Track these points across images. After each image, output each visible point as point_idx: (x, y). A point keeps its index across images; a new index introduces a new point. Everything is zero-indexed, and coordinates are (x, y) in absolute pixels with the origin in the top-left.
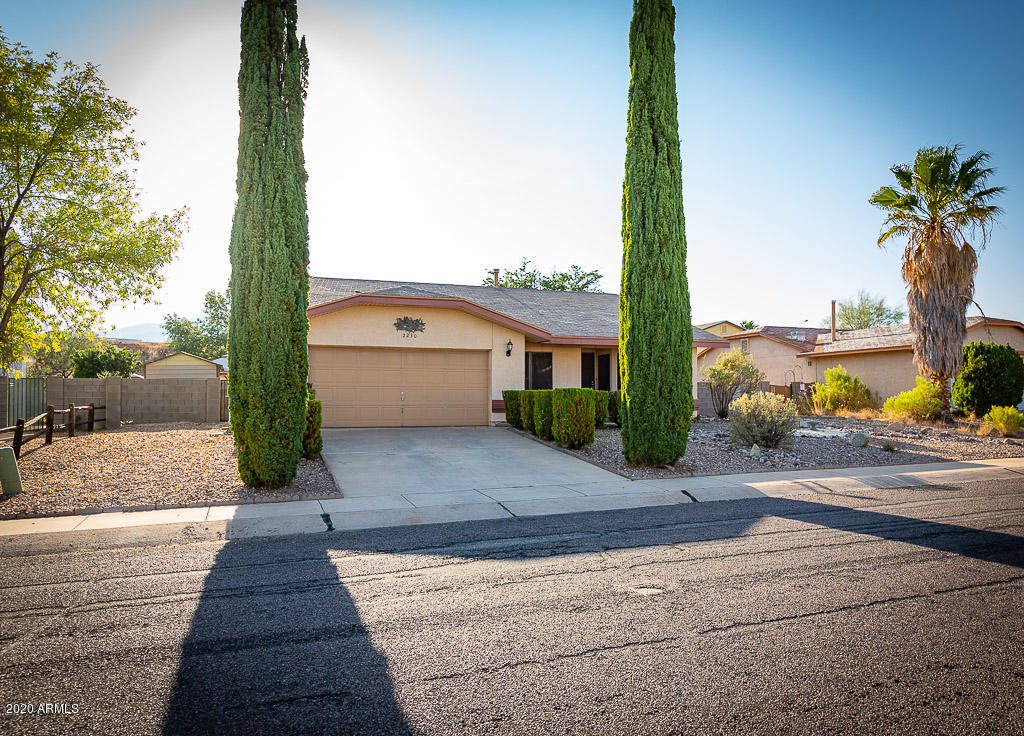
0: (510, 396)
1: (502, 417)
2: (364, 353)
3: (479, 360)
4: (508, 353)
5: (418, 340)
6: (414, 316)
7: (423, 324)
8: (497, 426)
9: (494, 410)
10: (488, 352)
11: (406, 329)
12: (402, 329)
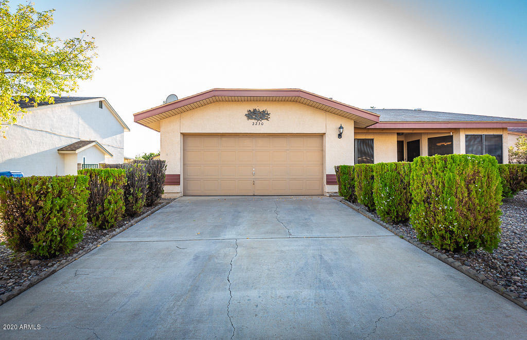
0: (342, 171)
1: (335, 189)
2: (224, 139)
3: (315, 142)
4: (340, 136)
5: (265, 127)
6: (261, 107)
7: (268, 114)
8: (330, 196)
9: (329, 183)
10: (322, 135)
11: (255, 119)
12: (252, 118)
